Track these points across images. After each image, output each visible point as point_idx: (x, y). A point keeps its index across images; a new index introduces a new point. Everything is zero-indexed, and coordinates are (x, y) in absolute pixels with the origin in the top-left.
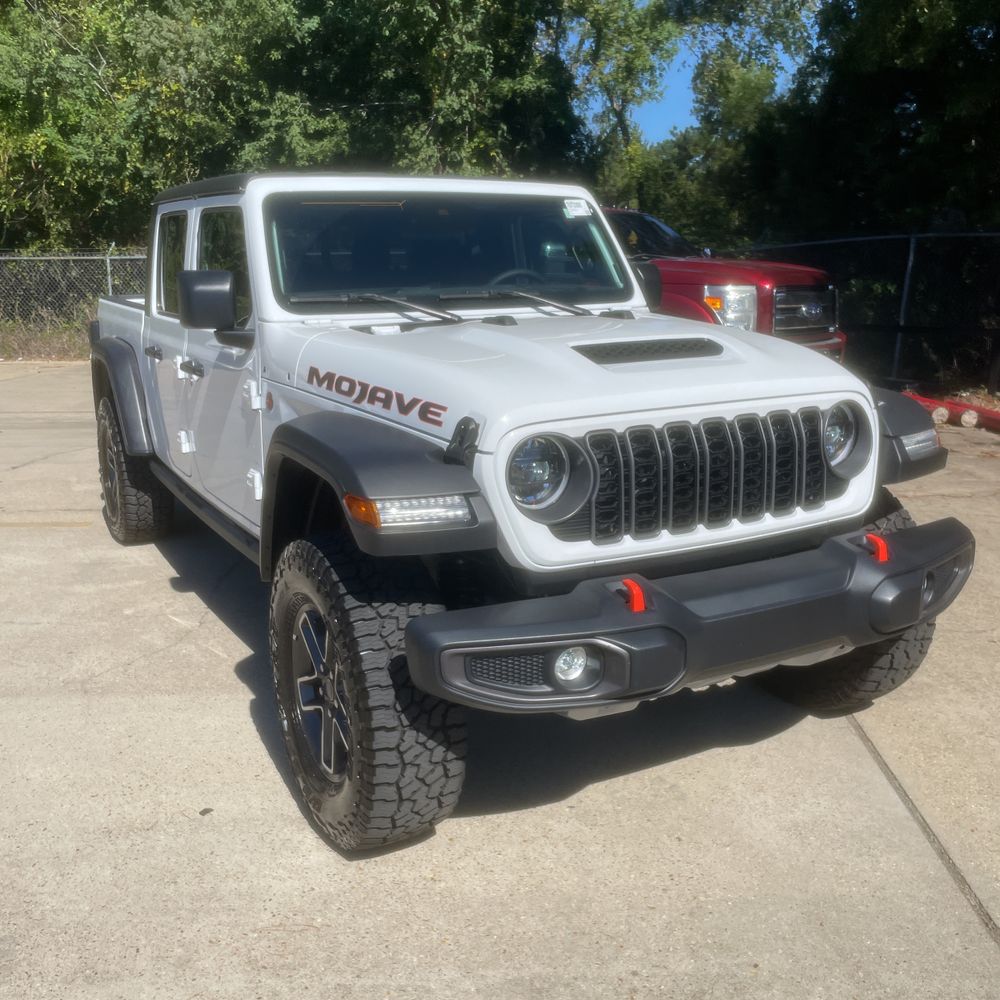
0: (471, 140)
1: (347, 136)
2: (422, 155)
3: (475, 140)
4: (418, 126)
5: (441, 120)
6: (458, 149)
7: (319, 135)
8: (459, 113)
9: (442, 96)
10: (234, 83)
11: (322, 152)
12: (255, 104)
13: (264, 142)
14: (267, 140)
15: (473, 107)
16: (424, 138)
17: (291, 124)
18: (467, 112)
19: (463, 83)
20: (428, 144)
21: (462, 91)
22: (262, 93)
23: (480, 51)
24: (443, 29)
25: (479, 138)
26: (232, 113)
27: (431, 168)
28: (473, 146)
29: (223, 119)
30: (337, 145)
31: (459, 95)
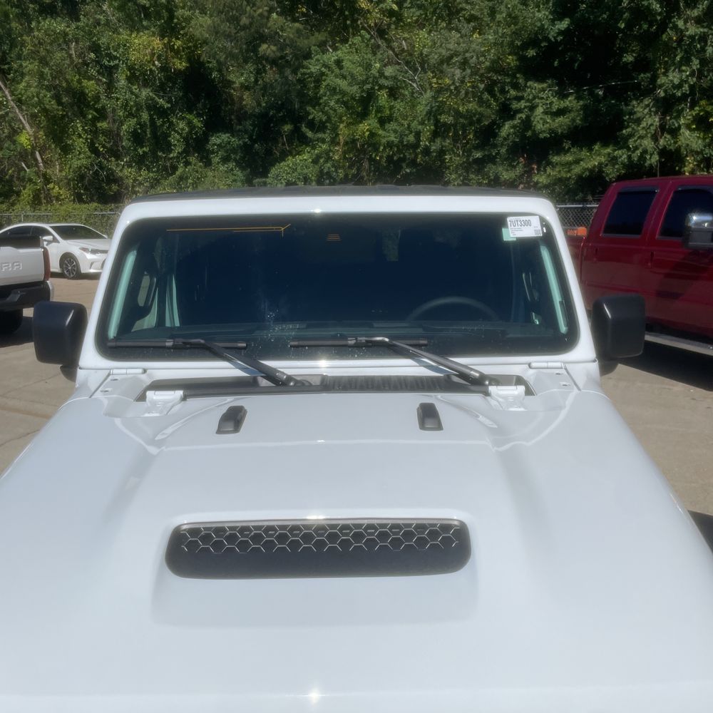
0: (692, 108)
1: (581, 112)
2: (644, 124)
3: (697, 108)
4: (642, 101)
5: (662, 94)
6: (678, 117)
7: (561, 112)
8: (679, 86)
9: (665, 74)
10: (499, 78)
11: (560, 126)
12: (513, 93)
13: (516, 122)
14: (519, 119)
15: (692, 81)
16: (646, 111)
17: (538, 106)
18: (687, 86)
19: (686, 61)
20: (651, 115)
21: (684, 68)
22: (519, 83)
23: (704, 33)
24: (674, 17)
25: (700, 107)
26: (496, 100)
27: (649, 135)
28: (694, 114)
29: (489, 106)
30: (573, 120)
31: (681, 71)
